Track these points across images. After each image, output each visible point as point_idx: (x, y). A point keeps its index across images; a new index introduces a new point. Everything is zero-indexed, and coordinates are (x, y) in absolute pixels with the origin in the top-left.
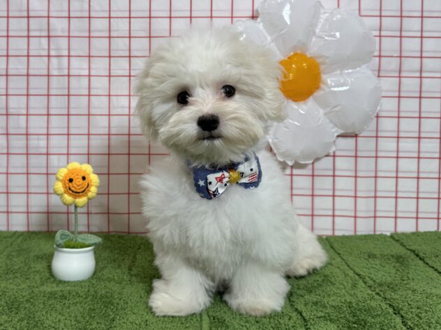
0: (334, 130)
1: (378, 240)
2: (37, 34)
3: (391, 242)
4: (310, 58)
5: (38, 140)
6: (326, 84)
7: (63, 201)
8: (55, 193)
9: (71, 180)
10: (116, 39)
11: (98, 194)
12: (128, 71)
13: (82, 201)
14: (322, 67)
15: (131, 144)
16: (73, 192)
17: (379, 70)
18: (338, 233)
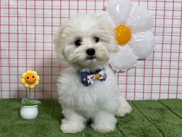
0: (136, 57)
1: (153, 102)
2: (13, 15)
3: (158, 103)
4: (127, 27)
5: (14, 61)
6: (133, 38)
7: (24, 87)
8: (21, 83)
9: (28, 78)
10: (46, 18)
11: (39, 83)
12: (51, 32)
13: (32, 86)
14: (132, 31)
15: (53, 63)
16: (29, 82)
17: (155, 32)
18: (136, 99)
